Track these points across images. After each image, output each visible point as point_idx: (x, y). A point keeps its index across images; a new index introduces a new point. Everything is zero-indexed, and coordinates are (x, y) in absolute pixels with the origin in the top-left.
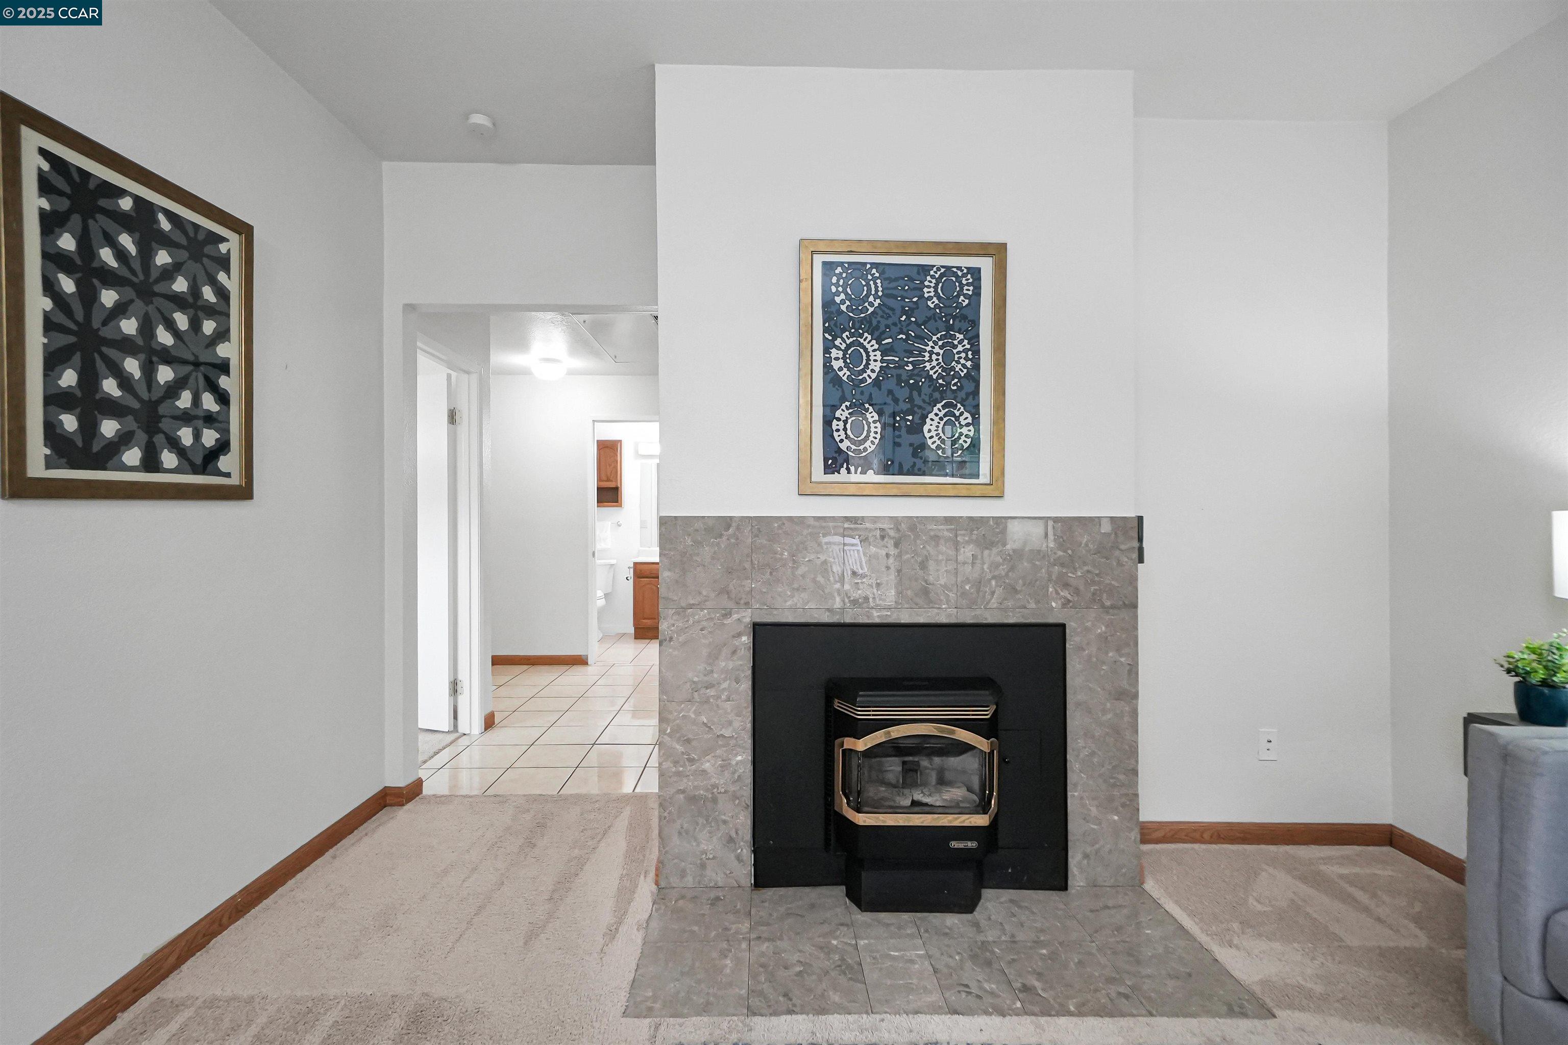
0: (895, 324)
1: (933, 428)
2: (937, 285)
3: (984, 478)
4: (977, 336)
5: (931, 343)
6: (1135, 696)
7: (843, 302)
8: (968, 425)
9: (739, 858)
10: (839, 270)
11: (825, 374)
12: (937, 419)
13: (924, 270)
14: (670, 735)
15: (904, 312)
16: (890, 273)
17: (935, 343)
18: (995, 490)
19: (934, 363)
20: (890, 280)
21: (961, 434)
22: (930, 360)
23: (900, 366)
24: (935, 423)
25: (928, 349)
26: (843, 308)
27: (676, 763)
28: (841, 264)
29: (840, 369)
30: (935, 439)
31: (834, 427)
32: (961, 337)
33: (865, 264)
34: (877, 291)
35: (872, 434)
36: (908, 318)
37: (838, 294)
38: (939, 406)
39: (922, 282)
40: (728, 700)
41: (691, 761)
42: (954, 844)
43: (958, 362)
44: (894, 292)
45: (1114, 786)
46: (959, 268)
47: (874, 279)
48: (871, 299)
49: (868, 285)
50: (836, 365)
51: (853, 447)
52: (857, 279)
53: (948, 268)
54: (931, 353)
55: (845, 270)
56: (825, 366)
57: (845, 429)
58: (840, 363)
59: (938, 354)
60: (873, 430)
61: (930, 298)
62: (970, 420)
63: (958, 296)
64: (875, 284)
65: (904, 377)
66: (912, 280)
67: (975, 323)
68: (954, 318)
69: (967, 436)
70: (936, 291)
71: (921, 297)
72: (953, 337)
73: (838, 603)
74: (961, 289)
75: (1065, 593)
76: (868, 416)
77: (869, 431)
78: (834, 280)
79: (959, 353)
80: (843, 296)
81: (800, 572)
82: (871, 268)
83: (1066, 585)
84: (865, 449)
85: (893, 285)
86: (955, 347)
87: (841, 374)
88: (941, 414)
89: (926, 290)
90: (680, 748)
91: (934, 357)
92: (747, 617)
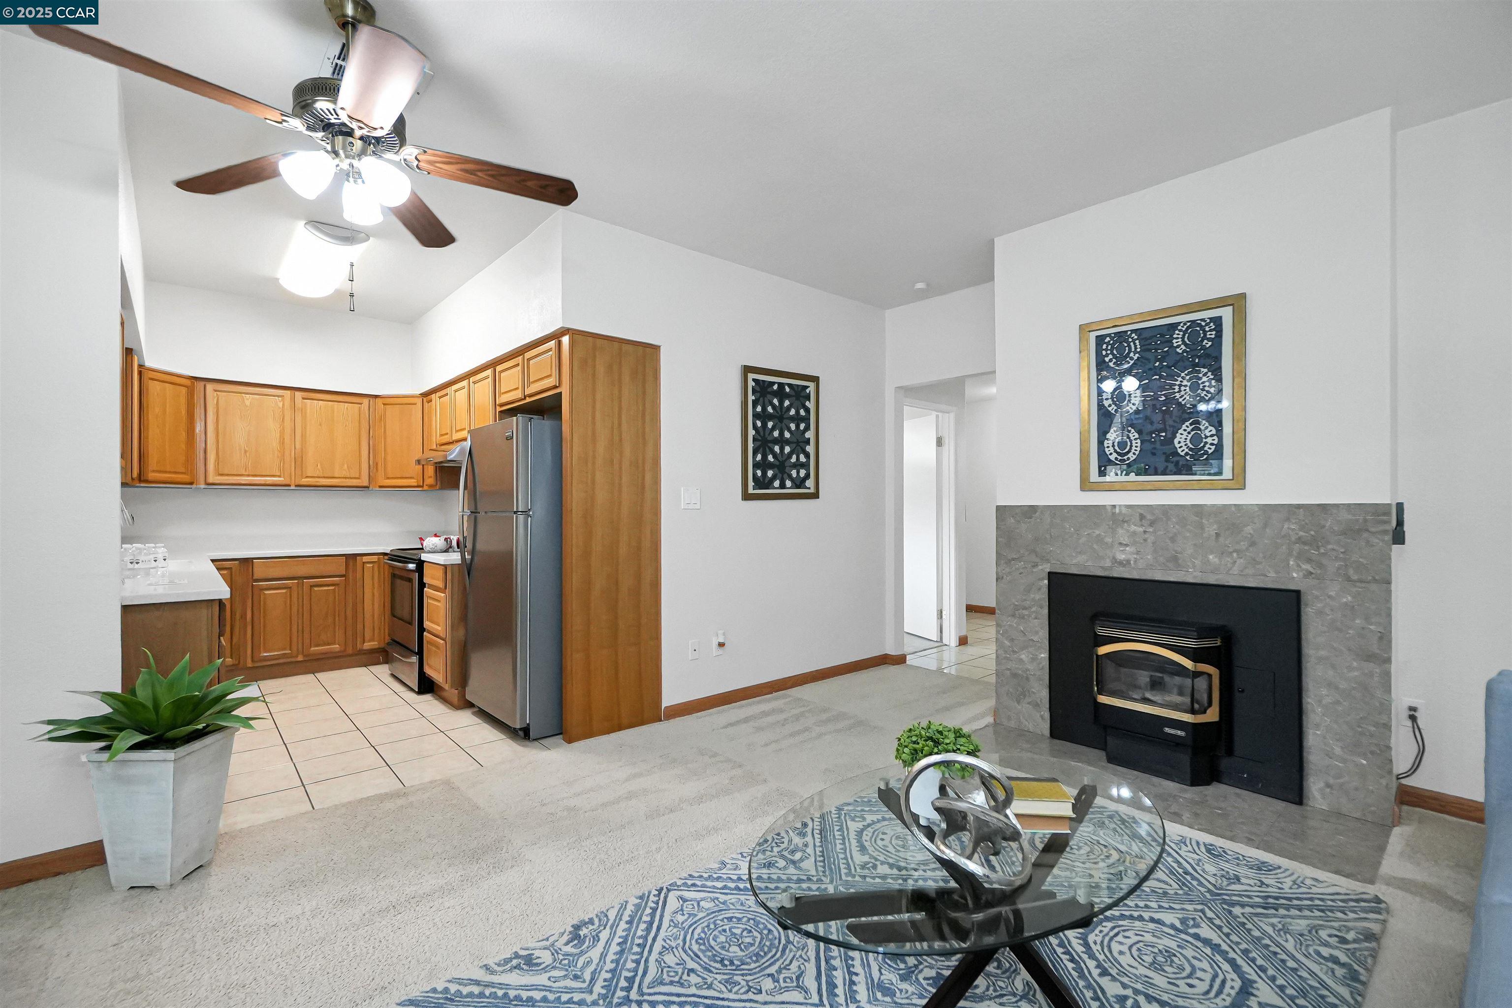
0: (1150, 369)
1: (1182, 440)
2: (1184, 336)
3: (1227, 474)
4: (1220, 368)
5: (1180, 379)
6: (1388, 660)
7: (1111, 360)
8: (1212, 436)
9: (1042, 717)
10: (1108, 339)
11: (1099, 410)
12: (1185, 433)
13: (1173, 327)
14: (1002, 634)
15: (1158, 360)
16: (1145, 335)
17: (1183, 378)
18: (1239, 482)
19: (1183, 393)
20: (1146, 339)
21: (1206, 443)
22: (1180, 391)
23: (1155, 398)
24: (1184, 437)
25: (1178, 383)
26: (1111, 364)
27: (1006, 652)
28: (1109, 335)
29: (1110, 405)
30: (1184, 448)
31: (1106, 445)
32: (1206, 370)
33: (1127, 332)
34: (1136, 348)
35: (1134, 448)
36: (1161, 363)
37: (1107, 355)
38: (1187, 423)
39: (1171, 336)
40: (1036, 618)
41: (1014, 652)
42: (1167, 730)
43: (1203, 390)
44: (1149, 347)
45: (1362, 734)
46: (1202, 320)
47: (1134, 341)
48: (1132, 355)
49: (1129, 346)
50: (1106, 403)
51: (1119, 458)
52: (1121, 343)
53: (1193, 322)
54: (1180, 386)
55: (1112, 339)
56: (1098, 405)
57: (1113, 446)
58: (1110, 402)
59: (1186, 386)
60: (1134, 445)
61: (1178, 346)
62: (1214, 432)
63: (1202, 341)
64: (1135, 344)
65: (1158, 406)
66: (1162, 335)
67: (1218, 358)
68: (1199, 357)
69: (1212, 444)
70: (1183, 340)
71: (1171, 347)
72: (1199, 372)
73: (1108, 563)
74: (1205, 335)
75: (1307, 567)
76: (1131, 435)
77: (1131, 446)
78: (1104, 347)
79: (1203, 383)
80: (1111, 356)
81: (1081, 541)
82: (1131, 334)
83: (1309, 560)
84: (1128, 459)
85: (1150, 341)
86: (1200, 379)
87: (1110, 409)
88: (1189, 430)
89: (1174, 341)
90: (1007, 643)
91: (1183, 388)
92: (1047, 568)
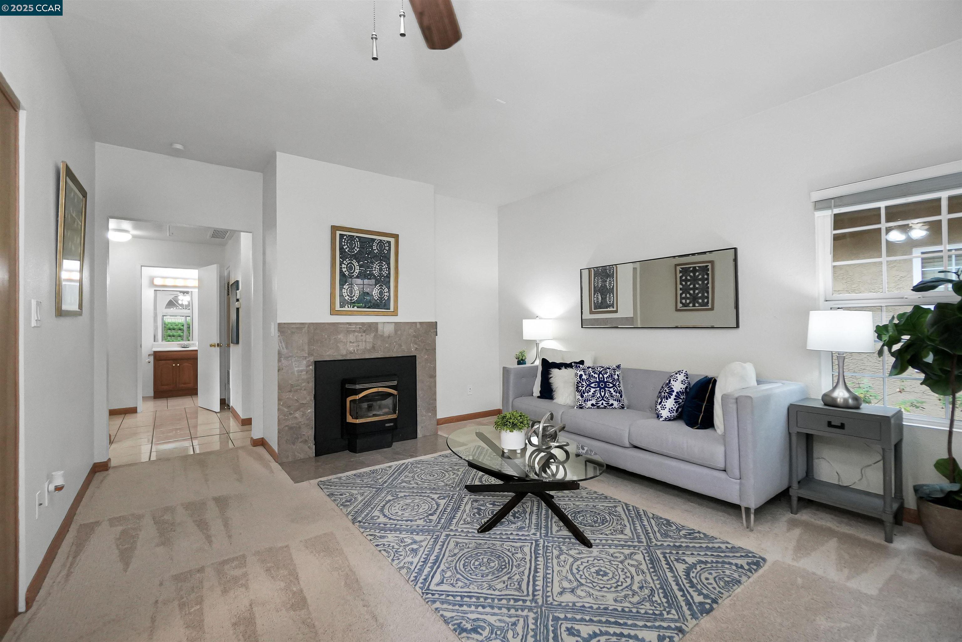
0: (364, 257)
1: (376, 293)
2: (377, 245)
3: (392, 309)
4: (390, 263)
5: (375, 265)
6: (436, 376)
7: (346, 248)
8: (387, 292)
9: (309, 447)
10: (345, 237)
11: (340, 273)
12: (377, 290)
13: (373, 240)
14: (282, 405)
15: (367, 254)
16: (362, 240)
17: (376, 264)
18: (395, 313)
19: (376, 271)
20: (363, 243)
21: (385, 295)
22: (375, 270)
23: (366, 271)
24: (376, 291)
25: (374, 266)
26: (347, 250)
27: (285, 415)
28: (346, 235)
29: (345, 271)
30: (377, 296)
31: (343, 292)
32: (385, 263)
33: (354, 236)
34: (358, 245)
35: (356, 294)
36: (368, 256)
37: (345, 245)
38: (378, 285)
39: (373, 244)
40: (305, 390)
41: (291, 414)
42: (387, 425)
43: (384, 271)
44: (364, 247)
45: (430, 404)
46: (384, 241)
47: (357, 242)
48: (356, 248)
49: (355, 243)
50: (344, 270)
51: (350, 299)
52: (351, 241)
53: (381, 240)
54: (375, 268)
55: (347, 237)
56: (340, 270)
57: (347, 292)
58: (345, 269)
59: (377, 268)
60: (356, 293)
61: (375, 250)
62: (387, 291)
63: (384, 250)
64: (357, 243)
65: (366, 275)
66: (369, 243)
67: (389, 259)
68: (382, 257)
69: (387, 296)
70: (377, 247)
71: (372, 249)
72: (382, 263)
73: (344, 352)
74: (385, 248)
75: (416, 346)
76: (355, 288)
77: (355, 293)
78: (343, 240)
79: (384, 268)
80: (346, 246)
81: (331, 342)
82: (356, 238)
83: (416, 344)
84: (354, 299)
85: (364, 244)
86: (383, 266)
87: (345, 273)
88: (378, 288)
89: (374, 247)
90: (286, 410)
91: (376, 269)
92: (312, 359)
